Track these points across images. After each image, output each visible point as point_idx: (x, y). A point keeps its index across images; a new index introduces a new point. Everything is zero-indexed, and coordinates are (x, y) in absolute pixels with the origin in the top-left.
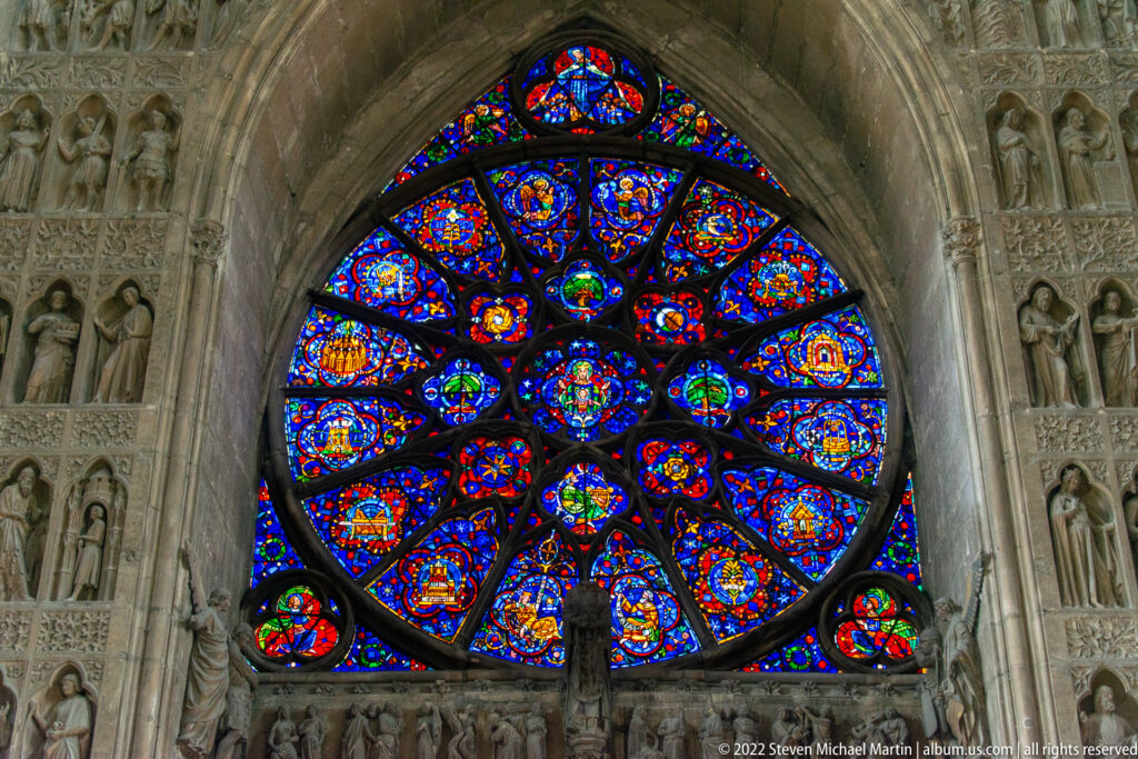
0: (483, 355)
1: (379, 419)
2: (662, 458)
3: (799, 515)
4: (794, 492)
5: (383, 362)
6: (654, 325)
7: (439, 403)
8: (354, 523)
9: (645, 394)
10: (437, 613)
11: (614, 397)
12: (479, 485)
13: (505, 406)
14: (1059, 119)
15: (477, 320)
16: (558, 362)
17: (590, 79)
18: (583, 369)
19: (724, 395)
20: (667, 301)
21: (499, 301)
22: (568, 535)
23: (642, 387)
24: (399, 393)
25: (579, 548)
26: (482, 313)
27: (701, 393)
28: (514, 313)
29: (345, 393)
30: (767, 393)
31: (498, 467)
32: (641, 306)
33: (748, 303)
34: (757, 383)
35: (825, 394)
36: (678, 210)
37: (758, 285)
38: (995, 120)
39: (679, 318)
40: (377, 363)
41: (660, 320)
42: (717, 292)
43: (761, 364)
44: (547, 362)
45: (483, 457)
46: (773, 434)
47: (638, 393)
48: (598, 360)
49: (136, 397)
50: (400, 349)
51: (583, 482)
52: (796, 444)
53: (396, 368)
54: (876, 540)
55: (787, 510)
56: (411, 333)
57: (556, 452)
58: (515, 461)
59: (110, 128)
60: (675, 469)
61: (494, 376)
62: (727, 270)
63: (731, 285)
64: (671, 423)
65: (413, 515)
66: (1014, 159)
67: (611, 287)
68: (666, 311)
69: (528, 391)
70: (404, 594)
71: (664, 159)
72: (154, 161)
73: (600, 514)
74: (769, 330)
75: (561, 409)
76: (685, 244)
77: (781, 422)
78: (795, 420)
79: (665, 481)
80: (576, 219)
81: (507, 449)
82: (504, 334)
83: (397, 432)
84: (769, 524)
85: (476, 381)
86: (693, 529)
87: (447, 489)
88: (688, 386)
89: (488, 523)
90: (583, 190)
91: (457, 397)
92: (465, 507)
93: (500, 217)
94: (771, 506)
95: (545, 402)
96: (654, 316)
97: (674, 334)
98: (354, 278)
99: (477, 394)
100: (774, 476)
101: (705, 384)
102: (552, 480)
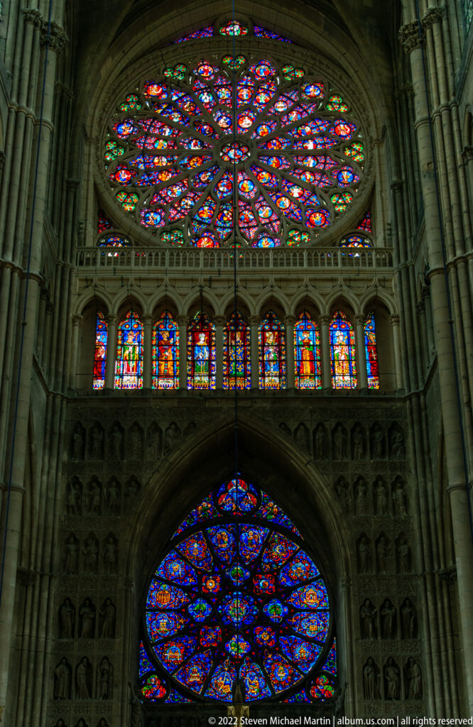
0: (207, 597)
1: (175, 620)
2: (261, 633)
3: (301, 651)
4: (300, 643)
5: (175, 598)
6: (259, 586)
7: (193, 614)
8: (168, 655)
9: (256, 611)
10: (195, 684)
11: (247, 612)
12: (206, 642)
13: (214, 614)
14: (378, 541)
15: (204, 584)
16: (229, 599)
17: (240, 492)
18: (236, 602)
19: (280, 611)
20: (264, 577)
21: (211, 577)
22: (232, 658)
23: (255, 608)
24: (181, 611)
25: (236, 662)
26: (206, 582)
27: (273, 610)
28: (216, 582)
29: (164, 610)
30: (294, 610)
31: (211, 636)
32: (255, 580)
33: (289, 578)
34: (290, 607)
35: (311, 610)
36: (267, 544)
37: (292, 571)
38: (358, 542)
39: (267, 583)
40: (174, 599)
41: (261, 584)
42: (279, 574)
43: (292, 600)
44: (226, 599)
45: (207, 633)
46: (295, 625)
47: (254, 610)
48: (242, 598)
49: (113, 636)
50: (180, 595)
51: (238, 640)
52: (302, 628)
53: (180, 602)
54: (323, 660)
55: (298, 650)
56: (185, 589)
57: (229, 631)
58: (217, 633)
59: (97, 543)
60: (265, 636)
61: (210, 604)
62: (282, 566)
63: (284, 571)
64: (264, 620)
65: (186, 653)
66: (363, 555)
67: (246, 572)
68: (263, 581)
69: (220, 609)
71: (263, 523)
72: (111, 556)
73: (242, 651)
74: (295, 588)
75: (230, 616)
76: (269, 556)
77: (297, 620)
78: (301, 620)
79: (262, 640)
80: (235, 547)
81: (214, 629)
82: (213, 589)
83: (181, 624)
84: (292, 655)
85: (205, 606)
86: (270, 656)
87: (197, 643)
88: (269, 608)
89: (209, 655)
90: (237, 535)
91: (199, 611)
92: (202, 649)
93: (211, 546)
94: (293, 649)
95: (225, 613)
96: (259, 582)
97: (265, 589)
98: (165, 568)
99: (205, 610)
100: (295, 639)
101: (274, 607)
102: (228, 640)
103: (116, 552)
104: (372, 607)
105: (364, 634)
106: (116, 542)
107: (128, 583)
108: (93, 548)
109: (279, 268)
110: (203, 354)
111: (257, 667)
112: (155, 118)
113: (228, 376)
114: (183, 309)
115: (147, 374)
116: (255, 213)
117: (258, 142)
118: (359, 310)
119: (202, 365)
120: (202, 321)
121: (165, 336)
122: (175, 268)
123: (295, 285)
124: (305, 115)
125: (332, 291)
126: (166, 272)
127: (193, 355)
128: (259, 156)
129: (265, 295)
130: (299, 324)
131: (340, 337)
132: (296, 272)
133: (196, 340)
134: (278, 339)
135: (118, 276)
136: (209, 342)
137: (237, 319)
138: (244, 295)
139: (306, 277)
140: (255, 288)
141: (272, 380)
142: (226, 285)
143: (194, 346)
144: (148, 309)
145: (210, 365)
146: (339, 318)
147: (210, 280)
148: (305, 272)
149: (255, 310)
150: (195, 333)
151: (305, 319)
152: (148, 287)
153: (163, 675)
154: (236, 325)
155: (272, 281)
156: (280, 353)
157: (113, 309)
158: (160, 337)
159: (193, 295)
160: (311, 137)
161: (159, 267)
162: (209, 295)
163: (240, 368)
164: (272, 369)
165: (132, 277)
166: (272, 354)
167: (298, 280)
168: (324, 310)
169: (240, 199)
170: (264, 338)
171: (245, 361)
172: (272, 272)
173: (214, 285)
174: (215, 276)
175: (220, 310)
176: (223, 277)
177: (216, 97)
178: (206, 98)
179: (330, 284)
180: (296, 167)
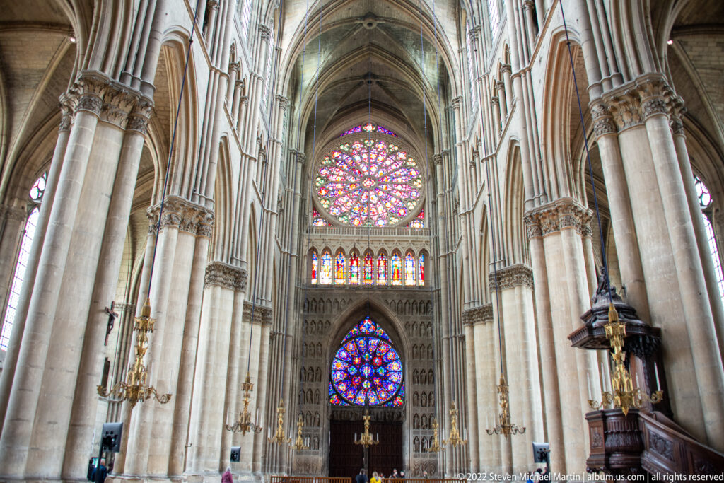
0: (355, 365)
1: (343, 374)
3: (391, 387)
4: (390, 384)
5: (343, 366)
6: (375, 362)
7: (350, 372)
8: (340, 387)
9: (374, 371)
10: (350, 398)
11: (370, 372)
12: (355, 383)
13: (358, 372)
14: (421, 347)
15: (354, 361)
17: (368, 325)
18: (367, 367)
19: (383, 371)
20: (377, 358)
21: (357, 358)
22: (365, 389)
24: (346, 371)
25: (366, 390)
28: (359, 360)
29: (338, 370)
30: (388, 372)
31: (357, 381)
32: (374, 359)
33: (387, 359)
34: (387, 370)
35: (395, 371)
36: (379, 346)
37: (388, 356)
38: (413, 347)
42: (383, 357)
43: (388, 367)
44: (363, 367)
45: (355, 379)
46: (389, 377)
48: (369, 366)
49: (320, 381)
50: (345, 364)
51: (367, 382)
52: (391, 378)
53: (345, 367)
54: (399, 390)
56: (347, 362)
57: (363, 378)
58: (359, 380)
59: (314, 346)
60: (377, 381)
61: (356, 368)
62: (384, 354)
63: (385, 356)
64: (377, 375)
65: (347, 386)
66: (415, 353)
67: (370, 356)
68: (377, 360)
69: (360, 370)
70: (346, 396)
71: (378, 337)
72: (319, 351)
73: (368, 386)
74: (389, 363)
75: (364, 373)
76: (379, 350)
77: (389, 375)
78: (391, 375)
80: (366, 346)
81: (358, 378)
82: (357, 362)
83: (345, 376)
84: (387, 388)
85: (354, 369)
86: (379, 388)
87: (351, 383)
88: (379, 370)
89: (356, 388)
90: (367, 342)
91: (352, 371)
92: (353, 385)
93: (357, 346)
94: (388, 386)
95: (362, 372)
97: (378, 363)
98: (339, 354)
99: (354, 371)
100: (388, 382)
101: (381, 370)
102: (363, 382)
103: (321, 349)
104: (417, 372)
105: (414, 382)
106: (321, 345)
107: (326, 361)
108: (312, 348)
109: (386, 236)
110: (355, 270)
111: (374, 393)
112: (337, 167)
113: (365, 279)
114: (347, 253)
115: (334, 278)
116: (376, 209)
117: (378, 178)
118: (417, 253)
119: (355, 274)
120: (355, 256)
121: (340, 262)
122: (344, 235)
123: (392, 243)
124: (398, 166)
125: (406, 246)
126: (341, 237)
127: (351, 270)
128: (379, 184)
129: (380, 247)
130: (394, 258)
131: (409, 263)
132: (393, 238)
133: (352, 263)
134: (385, 264)
135: (322, 238)
136: (357, 264)
137: (368, 255)
138: (372, 247)
139: (396, 240)
140: (376, 244)
141: (382, 281)
142: (364, 242)
143: (351, 266)
144: (334, 252)
145: (358, 275)
146: (409, 255)
147: (358, 240)
148: (396, 238)
149: (376, 253)
150: (352, 261)
151: (396, 256)
152: (334, 243)
153: (338, 395)
154: (368, 257)
155: (383, 242)
156: (385, 269)
157: (320, 252)
158: (338, 262)
159: (352, 247)
160: (400, 176)
161: (338, 235)
162: (358, 247)
163: (370, 276)
164: (382, 277)
165: (327, 239)
166: (382, 270)
167: (393, 241)
168: (403, 253)
169: (371, 203)
170: (379, 264)
171: (371, 273)
172: (383, 238)
173: (360, 242)
174: (360, 239)
175: (362, 253)
176: (364, 239)
177: (362, 158)
178: (357, 158)
179: (406, 243)
180: (394, 189)
